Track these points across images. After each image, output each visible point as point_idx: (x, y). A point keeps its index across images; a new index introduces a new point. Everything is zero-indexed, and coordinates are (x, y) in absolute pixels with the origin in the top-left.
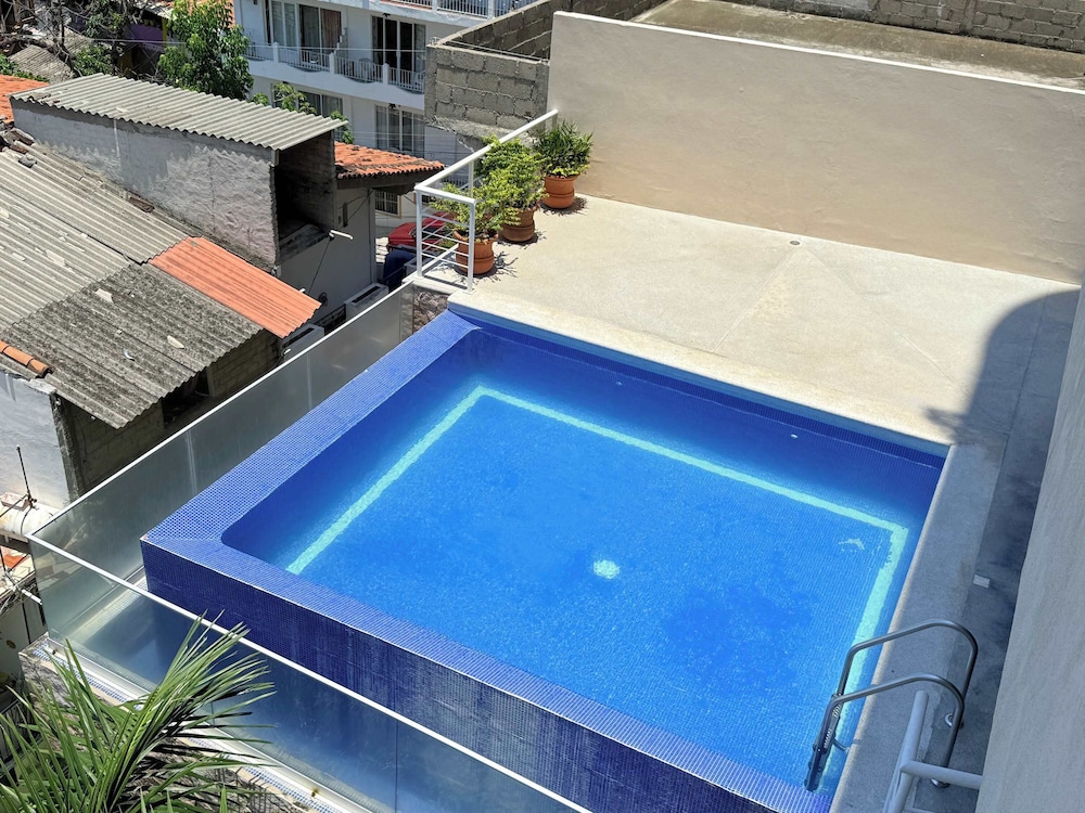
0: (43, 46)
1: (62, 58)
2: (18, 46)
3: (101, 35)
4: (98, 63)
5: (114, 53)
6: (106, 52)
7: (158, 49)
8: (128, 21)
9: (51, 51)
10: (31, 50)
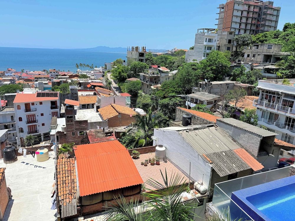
0: (219, 112)
1: (222, 115)
2: (215, 112)
3: (230, 112)
4: (228, 116)
5: (231, 115)
6: (230, 115)
7: (239, 116)
8: (235, 110)
9: (221, 113)
10: (217, 112)
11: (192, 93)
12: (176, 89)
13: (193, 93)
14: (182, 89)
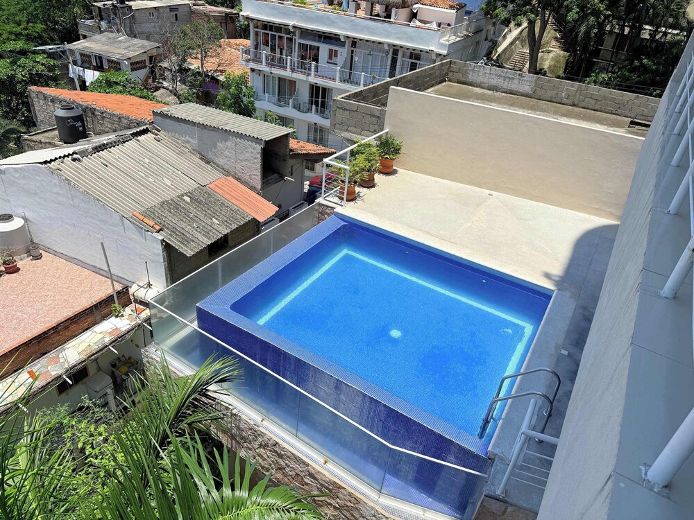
0: (168, 89)
1: (175, 95)
2: (157, 89)
3: (192, 86)
4: (190, 98)
5: (198, 94)
6: (194, 93)
7: (216, 93)
8: (204, 80)
9: (171, 91)
10: (162, 91)
11: (81, 37)
12: (26, 29)
13: (85, 37)
14: (43, 26)
